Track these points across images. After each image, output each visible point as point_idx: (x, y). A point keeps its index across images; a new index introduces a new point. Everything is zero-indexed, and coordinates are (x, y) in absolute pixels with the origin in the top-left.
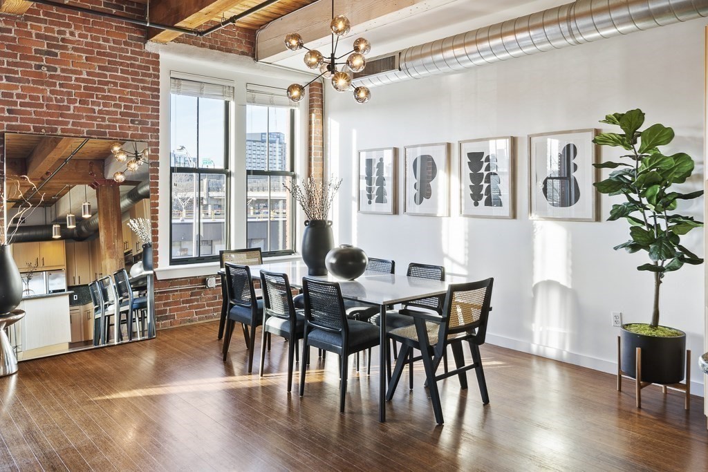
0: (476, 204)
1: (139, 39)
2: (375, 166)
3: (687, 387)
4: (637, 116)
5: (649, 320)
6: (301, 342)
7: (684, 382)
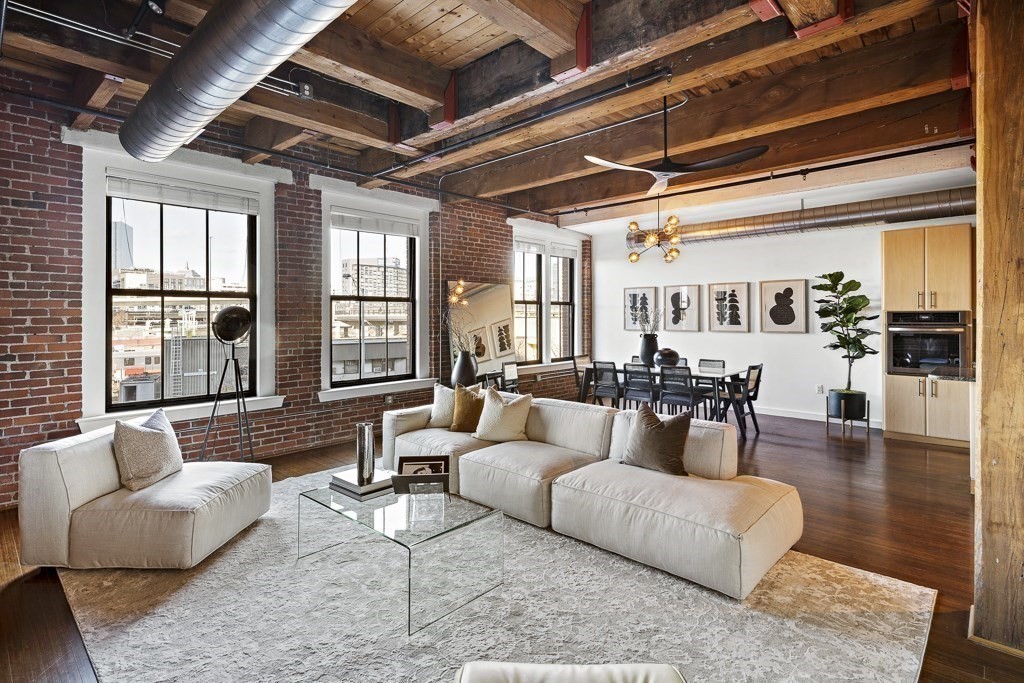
0: (722, 324)
1: (502, 216)
2: (639, 298)
3: (868, 420)
4: (840, 276)
5: (845, 386)
6: (658, 402)
7: (866, 418)
